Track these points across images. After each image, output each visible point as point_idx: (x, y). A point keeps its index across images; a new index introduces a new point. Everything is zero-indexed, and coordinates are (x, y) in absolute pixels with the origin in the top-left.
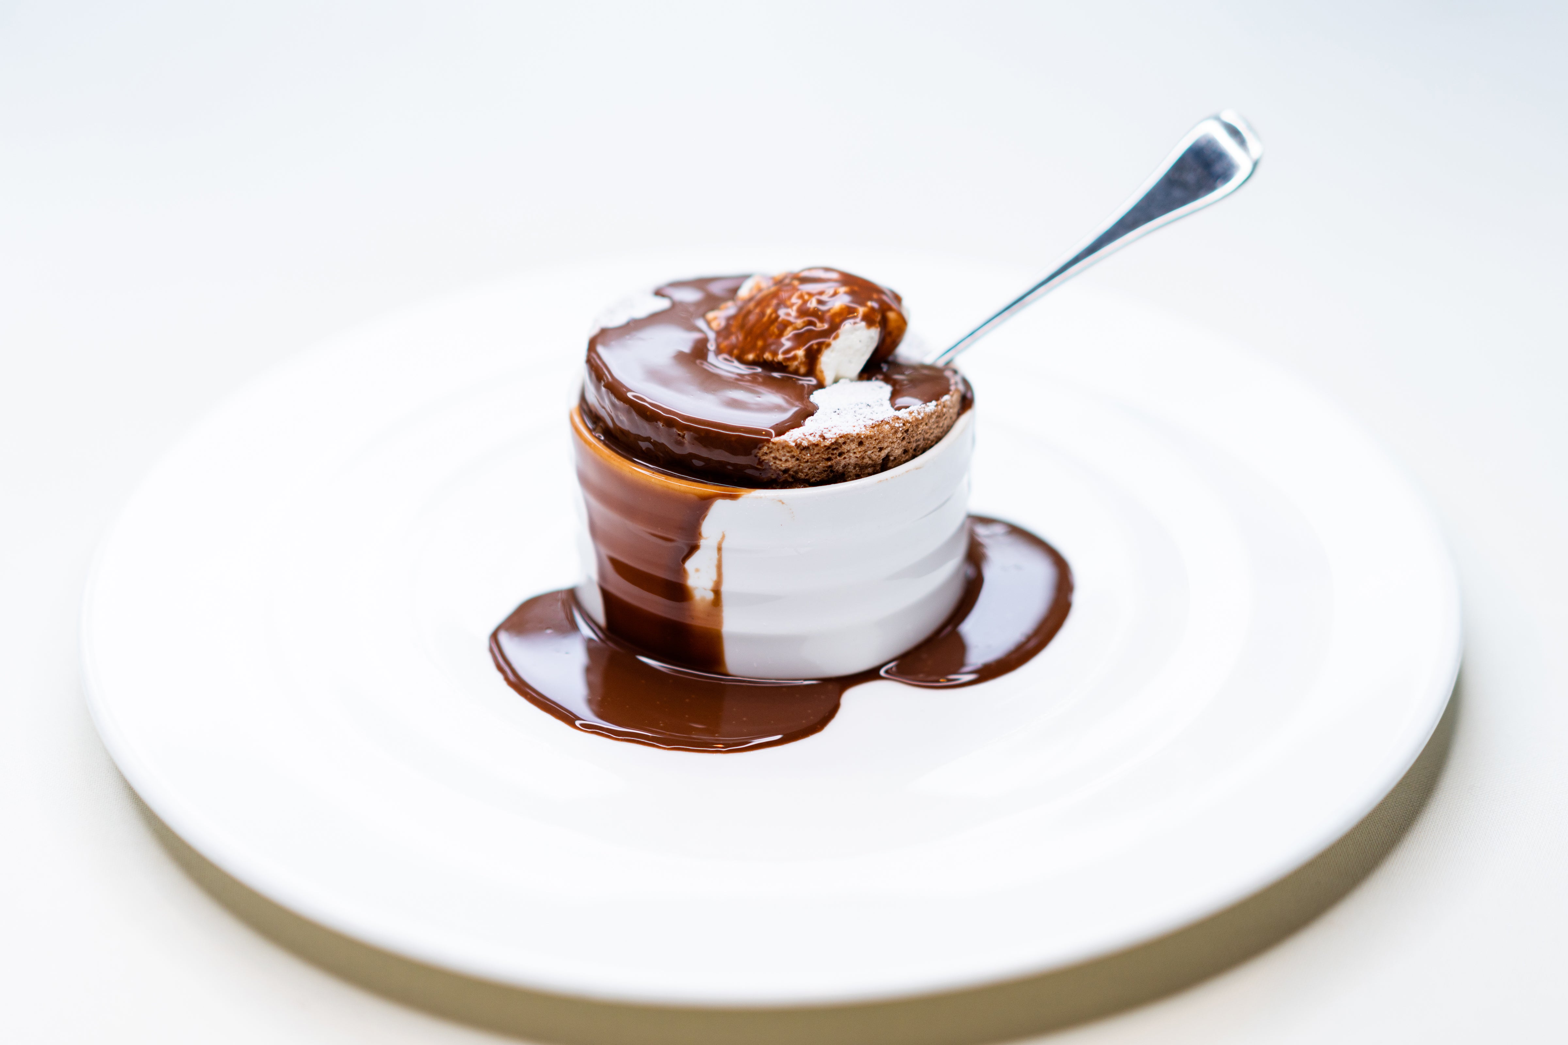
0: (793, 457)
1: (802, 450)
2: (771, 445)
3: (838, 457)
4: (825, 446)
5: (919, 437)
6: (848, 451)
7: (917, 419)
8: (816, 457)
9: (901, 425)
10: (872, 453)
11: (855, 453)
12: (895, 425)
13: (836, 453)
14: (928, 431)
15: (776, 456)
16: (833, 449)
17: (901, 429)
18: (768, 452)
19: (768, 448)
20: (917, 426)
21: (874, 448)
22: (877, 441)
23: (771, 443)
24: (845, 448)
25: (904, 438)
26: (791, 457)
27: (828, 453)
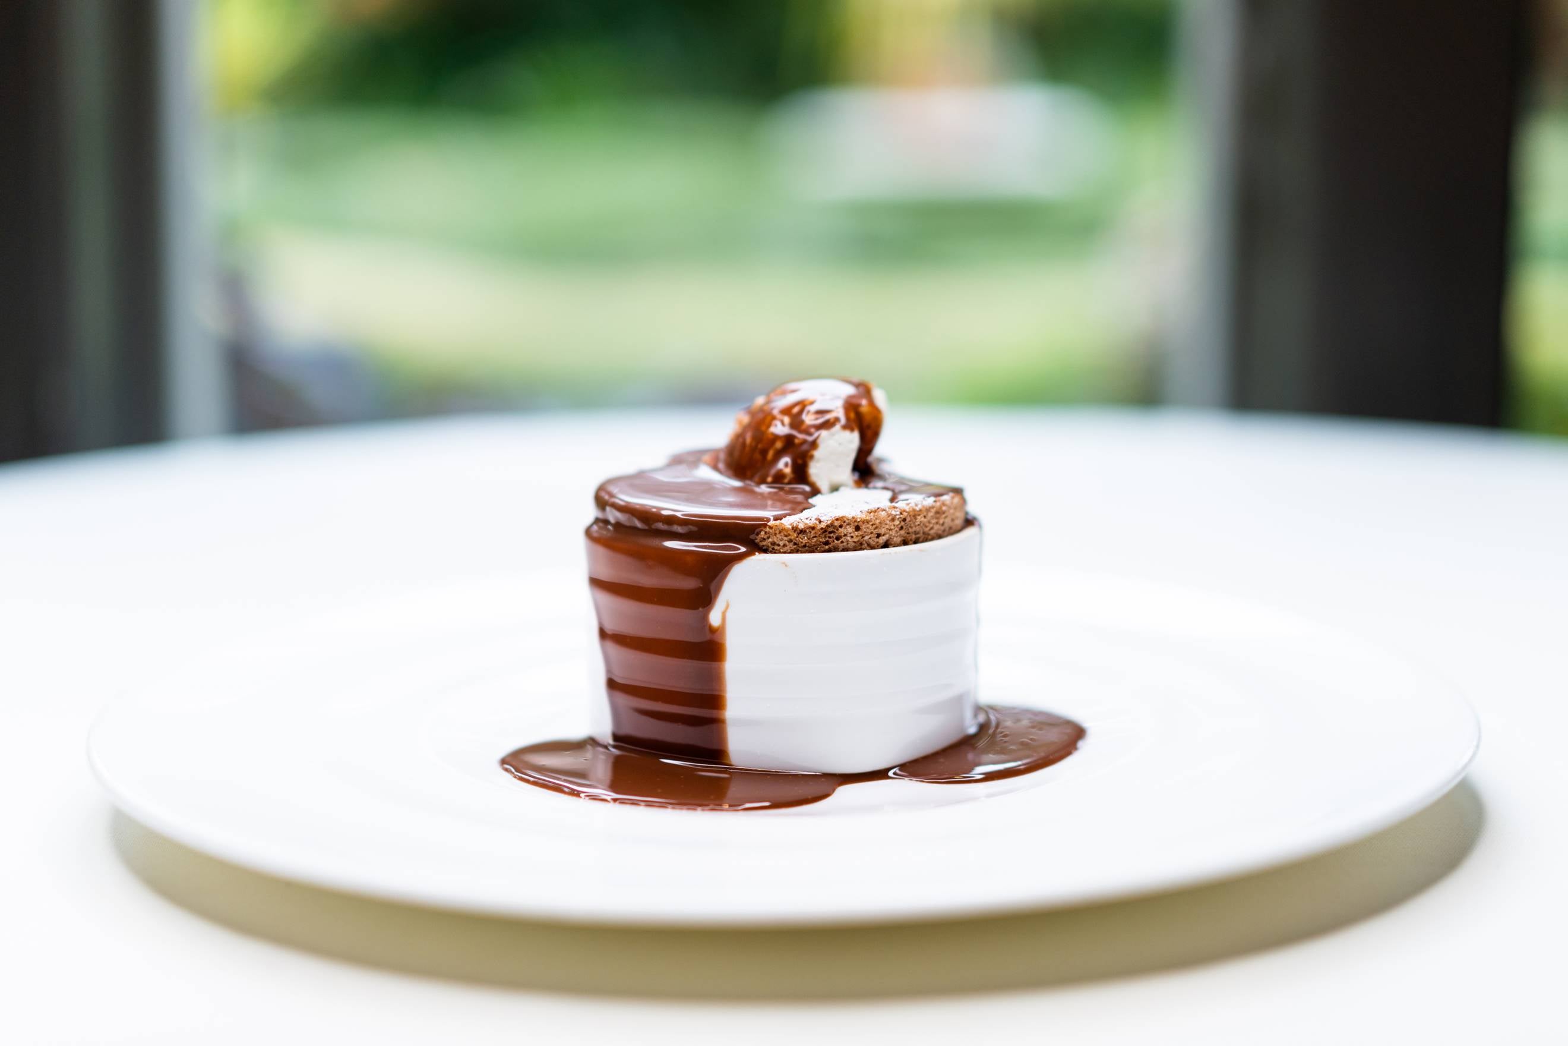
0: (790, 541)
1: (799, 534)
2: (768, 529)
3: (835, 541)
4: (822, 529)
5: (917, 529)
6: (845, 535)
7: (914, 510)
8: (813, 541)
9: (898, 513)
10: (870, 538)
11: (852, 537)
12: (892, 513)
13: (833, 537)
14: (927, 524)
15: (774, 541)
16: (830, 533)
17: (898, 517)
18: (765, 537)
19: (766, 533)
20: (915, 516)
21: (872, 533)
22: (874, 526)
23: (767, 527)
24: (842, 531)
25: (902, 528)
26: (788, 542)
27: (825, 537)
